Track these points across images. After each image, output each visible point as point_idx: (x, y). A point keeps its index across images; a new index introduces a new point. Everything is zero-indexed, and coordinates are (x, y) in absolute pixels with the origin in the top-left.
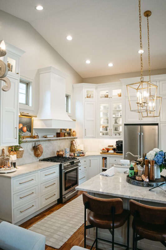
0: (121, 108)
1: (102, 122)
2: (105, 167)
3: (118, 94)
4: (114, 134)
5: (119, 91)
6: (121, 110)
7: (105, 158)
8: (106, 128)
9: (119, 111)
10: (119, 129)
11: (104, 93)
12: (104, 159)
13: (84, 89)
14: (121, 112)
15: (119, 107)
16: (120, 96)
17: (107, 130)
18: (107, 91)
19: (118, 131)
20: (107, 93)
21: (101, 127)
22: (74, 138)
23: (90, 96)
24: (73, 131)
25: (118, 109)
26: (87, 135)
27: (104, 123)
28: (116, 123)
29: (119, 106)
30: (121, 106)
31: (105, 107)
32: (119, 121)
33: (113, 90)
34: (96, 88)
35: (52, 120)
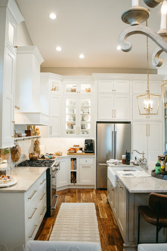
0: (90, 105)
1: (68, 119)
2: (73, 169)
3: (86, 89)
4: (82, 133)
5: (88, 86)
6: (90, 107)
7: (74, 159)
8: (71, 125)
9: (88, 107)
10: (87, 127)
11: (71, 86)
12: (72, 160)
13: (49, 80)
14: (90, 108)
15: (88, 104)
16: (89, 91)
17: (72, 128)
18: (75, 85)
19: (85, 129)
20: (74, 87)
21: (66, 124)
22: (38, 137)
23: (55, 88)
24: (37, 129)
25: (85, 105)
26: (52, 134)
27: (70, 120)
28: (83, 120)
29: (87, 102)
30: (89, 102)
31: (71, 102)
32: (88, 118)
33: (81, 85)
34: (62, 81)
35: (40, 113)
